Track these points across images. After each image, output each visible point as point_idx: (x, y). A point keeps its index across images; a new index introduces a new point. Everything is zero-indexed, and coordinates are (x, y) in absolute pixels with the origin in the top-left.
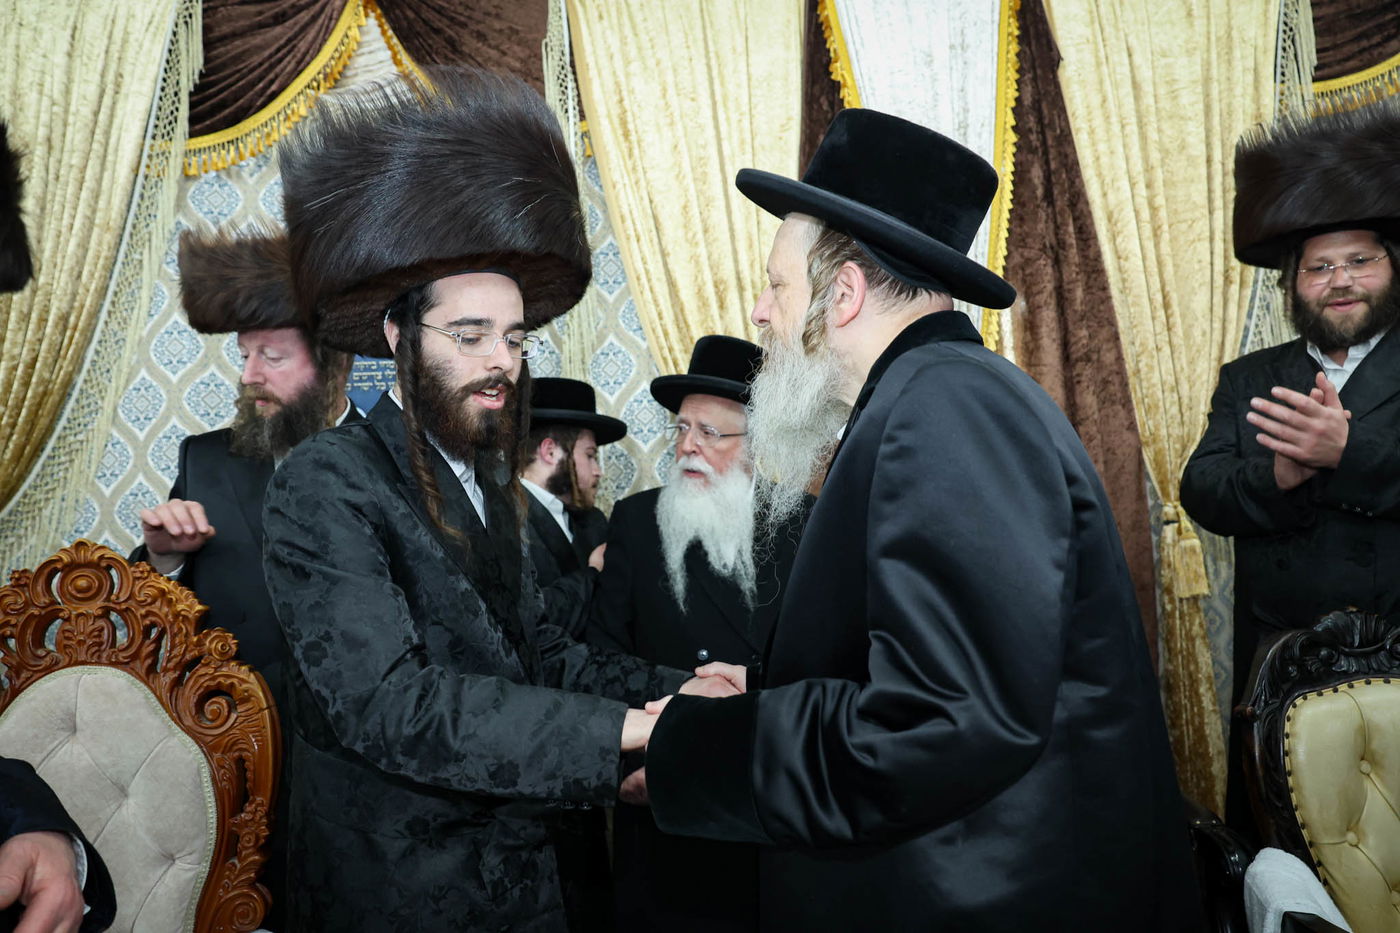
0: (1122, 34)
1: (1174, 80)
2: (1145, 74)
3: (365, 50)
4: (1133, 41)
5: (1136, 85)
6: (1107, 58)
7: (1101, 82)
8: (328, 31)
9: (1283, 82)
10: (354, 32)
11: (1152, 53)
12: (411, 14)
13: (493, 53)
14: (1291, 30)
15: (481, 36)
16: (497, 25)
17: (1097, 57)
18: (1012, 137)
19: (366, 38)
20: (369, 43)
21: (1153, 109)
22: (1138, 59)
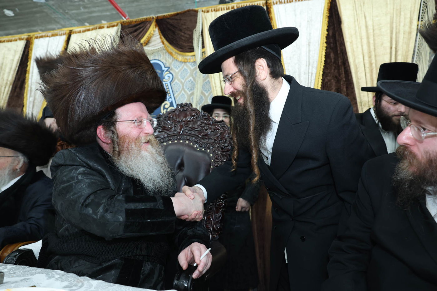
0: (363, 12)
1: (380, 24)
2: (370, 23)
3: (154, 36)
4: (367, 14)
5: (367, 27)
6: (357, 20)
7: (355, 27)
8: (146, 32)
9: (422, 21)
10: (152, 32)
11: (373, 16)
12: (165, 26)
13: (183, 34)
14: (426, 4)
15: (181, 30)
16: (184, 27)
17: (354, 19)
18: (325, 45)
19: (155, 33)
20: (155, 34)
21: (372, 34)
22: (368, 19)
